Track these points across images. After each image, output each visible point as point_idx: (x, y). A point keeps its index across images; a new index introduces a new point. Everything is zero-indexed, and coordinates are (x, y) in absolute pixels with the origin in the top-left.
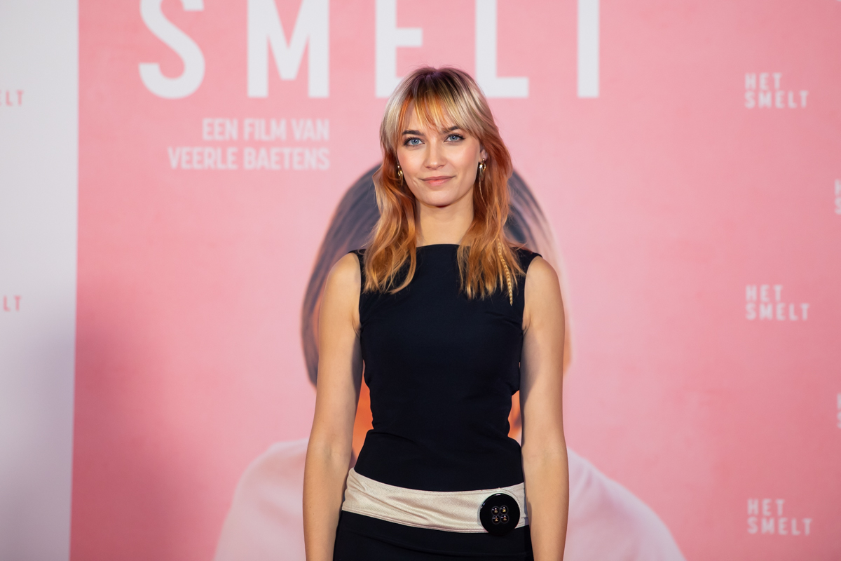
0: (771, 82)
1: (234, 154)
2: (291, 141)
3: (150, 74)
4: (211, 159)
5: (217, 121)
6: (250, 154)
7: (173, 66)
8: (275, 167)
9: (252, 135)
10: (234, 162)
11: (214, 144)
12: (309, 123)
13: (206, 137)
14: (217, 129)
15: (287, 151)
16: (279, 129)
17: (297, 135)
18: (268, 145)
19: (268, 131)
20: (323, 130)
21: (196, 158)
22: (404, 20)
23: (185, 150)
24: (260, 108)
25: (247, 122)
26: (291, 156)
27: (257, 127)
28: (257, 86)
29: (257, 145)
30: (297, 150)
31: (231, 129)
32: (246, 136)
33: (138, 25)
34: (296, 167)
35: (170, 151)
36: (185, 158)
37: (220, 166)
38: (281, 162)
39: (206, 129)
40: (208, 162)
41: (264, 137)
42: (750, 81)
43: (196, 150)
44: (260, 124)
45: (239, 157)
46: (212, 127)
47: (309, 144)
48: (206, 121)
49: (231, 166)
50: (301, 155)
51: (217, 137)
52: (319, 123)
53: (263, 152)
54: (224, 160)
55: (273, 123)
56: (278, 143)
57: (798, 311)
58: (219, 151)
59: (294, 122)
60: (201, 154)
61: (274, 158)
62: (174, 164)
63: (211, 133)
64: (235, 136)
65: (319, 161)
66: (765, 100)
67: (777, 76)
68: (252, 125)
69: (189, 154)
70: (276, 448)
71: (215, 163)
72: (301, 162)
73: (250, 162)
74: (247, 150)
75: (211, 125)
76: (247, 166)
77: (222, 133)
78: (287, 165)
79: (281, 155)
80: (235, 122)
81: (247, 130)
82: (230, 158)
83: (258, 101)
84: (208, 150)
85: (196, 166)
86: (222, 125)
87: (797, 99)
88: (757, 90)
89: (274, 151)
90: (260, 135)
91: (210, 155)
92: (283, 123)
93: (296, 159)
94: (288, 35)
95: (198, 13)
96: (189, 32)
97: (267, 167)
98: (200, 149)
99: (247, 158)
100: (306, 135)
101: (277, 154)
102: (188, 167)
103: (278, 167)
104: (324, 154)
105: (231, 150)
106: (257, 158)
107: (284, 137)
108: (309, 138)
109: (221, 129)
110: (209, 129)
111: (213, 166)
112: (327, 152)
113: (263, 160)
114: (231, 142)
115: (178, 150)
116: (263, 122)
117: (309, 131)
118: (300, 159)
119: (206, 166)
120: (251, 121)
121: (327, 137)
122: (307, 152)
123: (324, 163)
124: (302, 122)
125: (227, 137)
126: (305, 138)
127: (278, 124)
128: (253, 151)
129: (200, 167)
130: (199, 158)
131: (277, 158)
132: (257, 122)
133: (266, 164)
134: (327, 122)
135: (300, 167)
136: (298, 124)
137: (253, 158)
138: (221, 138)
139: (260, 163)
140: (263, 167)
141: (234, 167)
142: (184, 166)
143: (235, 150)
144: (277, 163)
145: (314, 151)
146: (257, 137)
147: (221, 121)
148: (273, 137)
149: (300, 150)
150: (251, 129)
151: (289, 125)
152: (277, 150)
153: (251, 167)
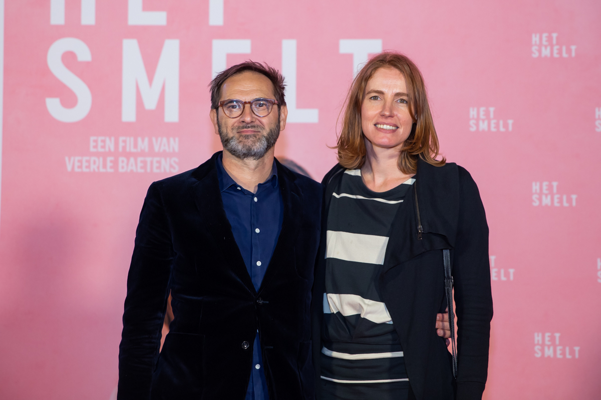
0: (487, 113)
1: (111, 161)
2: (152, 153)
3: (53, 105)
4: (96, 165)
5: (100, 138)
6: (123, 162)
7: (69, 99)
8: (140, 170)
9: (124, 148)
10: (111, 167)
11: (97, 154)
12: (165, 140)
13: (92, 150)
14: (100, 144)
15: (149, 159)
16: (143, 145)
17: (156, 149)
18: (135, 155)
19: (136, 146)
20: (174, 144)
21: (85, 164)
23: (77, 158)
24: (130, 129)
25: (121, 139)
26: (152, 162)
27: (127, 143)
28: (129, 114)
29: (128, 155)
30: (156, 159)
31: (110, 144)
32: (120, 149)
33: (46, 71)
34: (155, 170)
35: (67, 159)
36: (77, 164)
37: (102, 170)
38: (144, 167)
39: (92, 144)
40: (93, 167)
41: (133, 150)
42: (473, 112)
43: (85, 159)
44: (130, 141)
45: (115, 163)
46: (97, 143)
47: (165, 155)
48: (92, 138)
49: (110, 170)
50: (159, 162)
51: (100, 150)
52: (172, 140)
53: (132, 160)
54: (105, 166)
55: (139, 140)
56: (142, 154)
57: (507, 274)
58: (101, 159)
59: (154, 139)
60: (88, 161)
61: (140, 165)
62: (69, 168)
63: (95, 147)
64: (112, 149)
65: (171, 166)
66: (483, 126)
67: (492, 109)
68: (124, 141)
69: (80, 161)
71: (98, 168)
72: (159, 168)
73: (123, 167)
74: (121, 159)
75: (96, 141)
76: (121, 170)
77: (103, 147)
78: (149, 170)
79: (145, 162)
80: (113, 139)
81: (121, 144)
82: (109, 164)
83: (129, 124)
84: (93, 159)
85: (85, 170)
86: (103, 141)
87: (506, 125)
88: (478, 119)
89: (140, 159)
90: (130, 148)
91: (95, 162)
92: (146, 140)
93: (155, 165)
94: (151, 78)
95: (88, 63)
96: (81, 76)
97: (135, 170)
98: (87, 158)
99: (120, 164)
100: (162, 148)
101: (142, 162)
102: (79, 170)
103: (142, 171)
104: (175, 162)
105: (109, 159)
106: (127, 164)
107: (147, 150)
108: (164, 151)
109: (102, 144)
110: (94, 144)
111: (96, 170)
112: (177, 160)
113: (132, 166)
114: (109, 153)
115: (72, 159)
116: (132, 139)
117: (164, 145)
118: (158, 165)
119: (92, 170)
120: (124, 138)
121: (177, 150)
122: (163, 160)
123: (174, 168)
124: (159, 139)
125: (107, 149)
126: (161, 150)
127: (143, 141)
128: (125, 159)
129: (87, 170)
130: (87, 164)
131: (142, 165)
132: (128, 139)
133: (134, 168)
134: (177, 139)
135: (158, 171)
136: (157, 140)
137: (125, 164)
138: (102, 150)
139: (130, 168)
140: (132, 171)
141: (112, 170)
142: (77, 170)
143: (112, 158)
144: (142, 168)
145: (168, 159)
146: (128, 150)
147: (103, 138)
148: (139, 150)
149: (158, 159)
150: (123, 144)
151: (150, 142)
152: (142, 159)
153: (124, 170)
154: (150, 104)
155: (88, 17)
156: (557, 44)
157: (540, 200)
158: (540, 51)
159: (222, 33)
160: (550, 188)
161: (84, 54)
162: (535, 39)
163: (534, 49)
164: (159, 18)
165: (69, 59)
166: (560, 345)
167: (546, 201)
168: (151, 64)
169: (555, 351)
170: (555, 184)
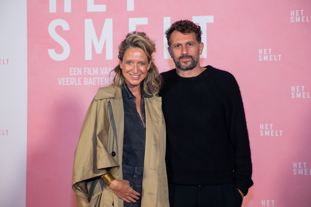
0: (268, 52)
1: (80, 80)
3: (52, 53)
4: (73, 82)
5: (75, 69)
6: (86, 80)
7: (59, 50)
8: (94, 84)
9: (86, 73)
10: (80, 83)
11: (74, 76)
12: (106, 68)
13: (71, 74)
14: (75, 71)
15: (98, 78)
16: (96, 71)
17: (102, 73)
18: (92, 77)
19: (92, 72)
21: (67, 81)
23: (64, 79)
24: (89, 64)
25: (85, 68)
26: (100, 80)
27: (88, 70)
28: (88, 56)
29: (88, 76)
30: (102, 78)
31: (80, 71)
32: (85, 74)
33: (47, 36)
35: (59, 79)
36: (64, 81)
37: (76, 84)
38: (96, 82)
39: (71, 71)
40: (72, 83)
41: (91, 74)
42: (260, 51)
43: (67, 79)
44: (89, 69)
45: (82, 81)
46: (74, 71)
47: (106, 76)
48: (71, 69)
49: (79, 84)
51: (75, 74)
52: (109, 68)
53: (90, 79)
54: (77, 82)
55: (94, 69)
56: (95, 76)
57: (279, 133)
58: (75, 79)
59: (101, 68)
61: (94, 81)
62: (60, 84)
63: (72, 73)
64: (81, 74)
65: (110, 82)
66: (266, 58)
68: (87, 70)
69: (65, 80)
71: (74, 83)
73: (86, 83)
74: (85, 79)
75: (72, 70)
76: (85, 84)
77: (76, 73)
78: (99, 84)
79: (97, 80)
80: (81, 69)
81: (85, 71)
82: (79, 81)
83: (89, 61)
84: (71, 79)
85: (67, 84)
86: (76, 70)
87: (277, 58)
88: (263, 55)
89: (94, 78)
90: (89, 73)
92: (97, 69)
93: (102, 81)
94: (99, 38)
95: (68, 31)
96: (65, 38)
97: (92, 84)
98: (69, 78)
99: (85, 81)
100: (105, 73)
101: (95, 80)
102: (65, 84)
103: (96, 84)
104: (111, 80)
105: (79, 79)
106: (88, 81)
107: (97, 74)
109: (76, 71)
110: (72, 71)
111: (73, 84)
114: (79, 76)
115: (61, 79)
116: (90, 68)
118: (103, 81)
119: (71, 84)
120: (86, 68)
122: (105, 79)
124: (104, 68)
125: (78, 74)
126: (105, 74)
127: (96, 69)
129: (69, 84)
130: (69, 81)
131: (95, 81)
132: (88, 68)
133: (91, 83)
137: (87, 81)
138: (76, 74)
139: (89, 83)
140: (90, 84)
141: (81, 84)
142: (63, 84)
143: (81, 78)
144: (95, 83)
145: (108, 78)
146: (88, 74)
147: (76, 68)
148: (94, 74)
149: (103, 78)
150: (86, 71)
151: (99, 70)
152: (95, 78)
153: (86, 84)
154: (99, 51)
155: (68, 8)
156: (304, 15)
157: (295, 95)
158: (295, 19)
159: (134, 15)
160: (301, 89)
161: (66, 27)
162: (292, 13)
163: (292, 18)
164: (102, 8)
165: (59, 29)
166: (306, 168)
167: (299, 95)
168: (99, 31)
169: (304, 172)
170: (303, 87)
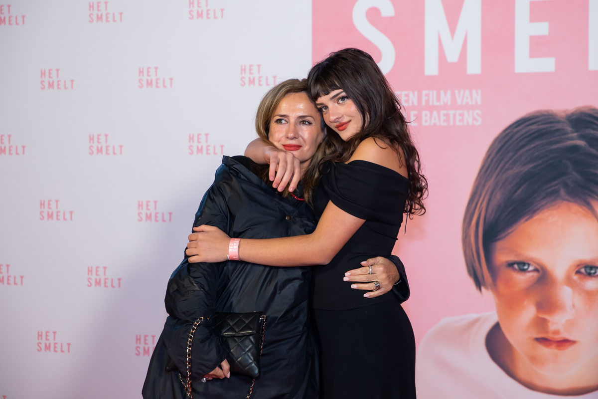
1: (415, 115)
2: (454, 106)
5: (404, 93)
6: (426, 115)
9: (427, 101)
10: (415, 121)
12: (467, 92)
14: (404, 98)
15: (451, 112)
16: (446, 98)
17: (459, 102)
18: (438, 109)
19: (438, 99)
20: (477, 97)
22: (535, 16)
24: (432, 83)
25: (424, 92)
26: (454, 115)
27: (430, 96)
28: (431, 68)
29: (431, 109)
30: (458, 112)
31: (413, 98)
32: (424, 103)
33: (351, 28)
34: (458, 123)
38: (447, 120)
41: (436, 104)
44: (433, 94)
45: (419, 117)
46: (402, 97)
47: (468, 107)
49: (413, 123)
50: (462, 115)
51: (404, 104)
52: (474, 92)
53: (435, 113)
55: (442, 93)
56: (445, 107)
59: (456, 92)
61: (443, 118)
64: (416, 103)
65: (474, 119)
70: (445, 321)
72: (461, 120)
73: (426, 121)
74: (424, 113)
75: (400, 96)
76: (424, 124)
77: (407, 101)
78: (452, 123)
79: (447, 115)
80: (416, 93)
81: (424, 98)
82: (413, 118)
83: (432, 77)
86: (407, 95)
89: (442, 112)
90: (433, 102)
92: (449, 93)
93: (458, 118)
95: (391, 18)
96: (384, 31)
97: (438, 124)
99: (424, 118)
100: (465, 101)
101: (444, 115)
103: (445, 124)
104: (477, 114)
105: (413, 113)
106: (431, 118)
107: (449, 103)
108: (467, 103)
109: (406, 98)
112: (480, 112)
113: (435, 119)
114: (413, 107)
116: (435, 92)
117: (467, 98)
118: (460, 118)
120: (427, 92)
121: (479, 102)
122: (466, 113)
123: (477, 121)
124: (462, 92)
125: (411, 104)
126: (464, 103)
127: (446, 94)
128: (428, 113)
131: (445, 118)
132: (431, 92)
133: (437, 122)
134: (480, 91)
135: (461, 124)
136: (459, 93)
137: (428, 118)
138: (406, 104)
139: (433, 121)
140: (435, 124)
141: (416, 124)
143: (416, 112)
144: (444, 121)
145: (471, 112)
146: (431, 103)
147: (406, 92)
148: (442, 103)
149: (461, 112)
150: (426, 98)
151: (453, 94)
152: (445, 112)
153: (427, 124)
154: (452, 56)
161: (388, 9)
165: (373, 15)
168: (453, 17)
